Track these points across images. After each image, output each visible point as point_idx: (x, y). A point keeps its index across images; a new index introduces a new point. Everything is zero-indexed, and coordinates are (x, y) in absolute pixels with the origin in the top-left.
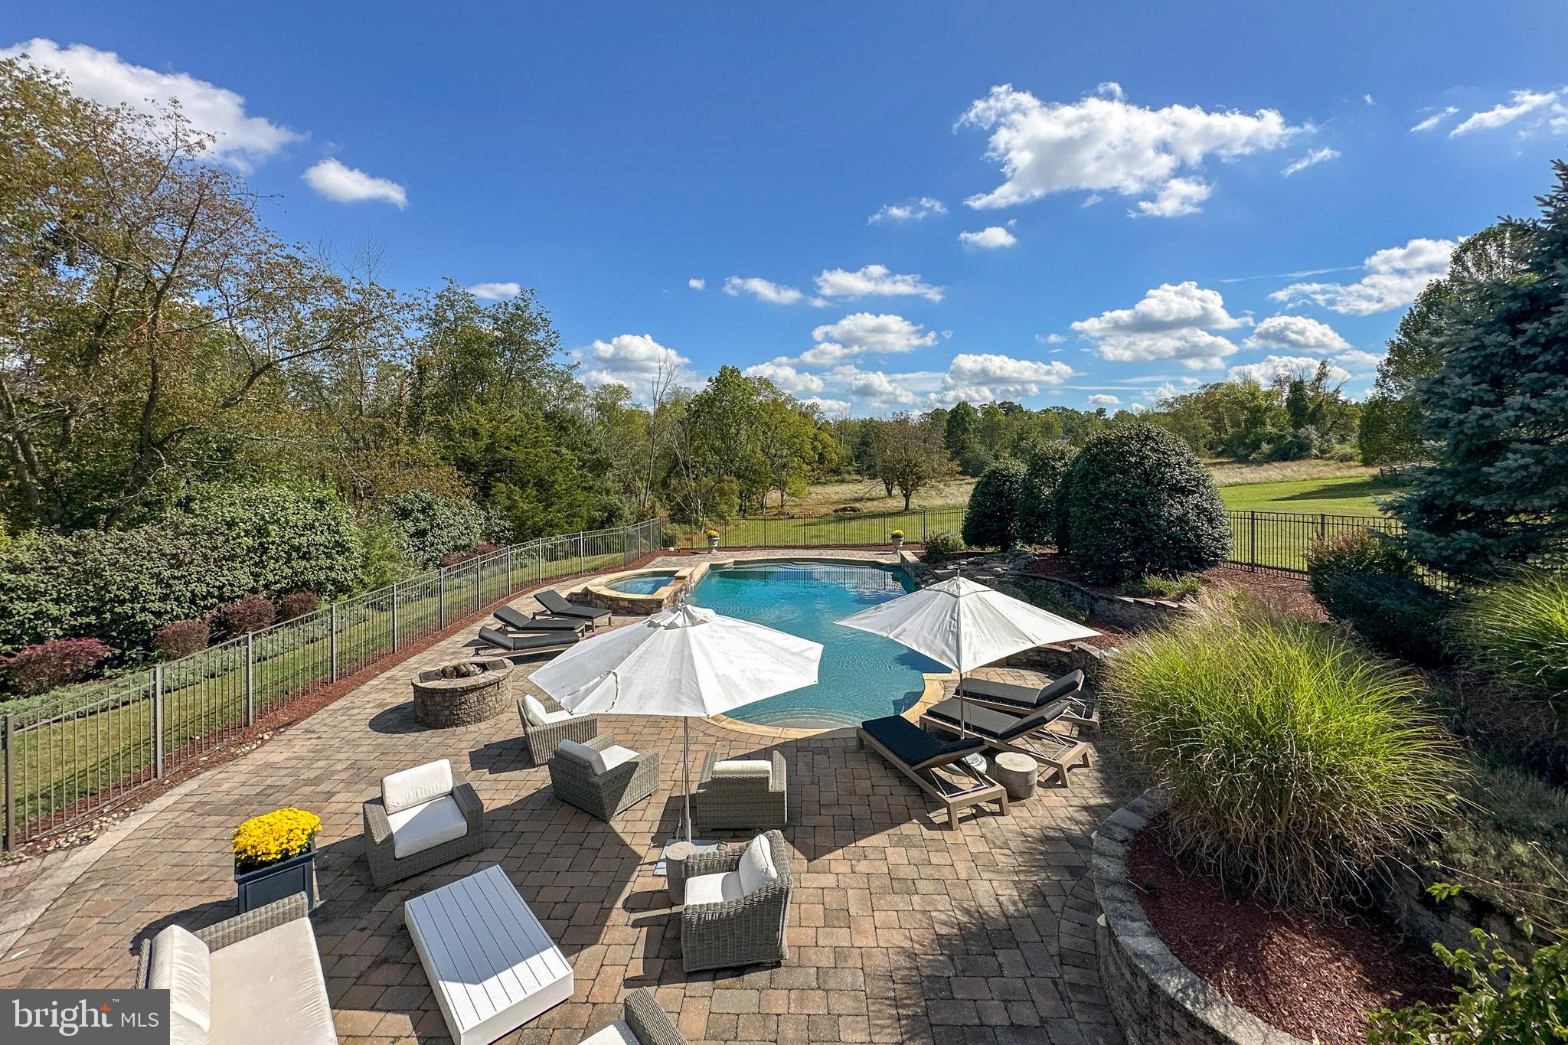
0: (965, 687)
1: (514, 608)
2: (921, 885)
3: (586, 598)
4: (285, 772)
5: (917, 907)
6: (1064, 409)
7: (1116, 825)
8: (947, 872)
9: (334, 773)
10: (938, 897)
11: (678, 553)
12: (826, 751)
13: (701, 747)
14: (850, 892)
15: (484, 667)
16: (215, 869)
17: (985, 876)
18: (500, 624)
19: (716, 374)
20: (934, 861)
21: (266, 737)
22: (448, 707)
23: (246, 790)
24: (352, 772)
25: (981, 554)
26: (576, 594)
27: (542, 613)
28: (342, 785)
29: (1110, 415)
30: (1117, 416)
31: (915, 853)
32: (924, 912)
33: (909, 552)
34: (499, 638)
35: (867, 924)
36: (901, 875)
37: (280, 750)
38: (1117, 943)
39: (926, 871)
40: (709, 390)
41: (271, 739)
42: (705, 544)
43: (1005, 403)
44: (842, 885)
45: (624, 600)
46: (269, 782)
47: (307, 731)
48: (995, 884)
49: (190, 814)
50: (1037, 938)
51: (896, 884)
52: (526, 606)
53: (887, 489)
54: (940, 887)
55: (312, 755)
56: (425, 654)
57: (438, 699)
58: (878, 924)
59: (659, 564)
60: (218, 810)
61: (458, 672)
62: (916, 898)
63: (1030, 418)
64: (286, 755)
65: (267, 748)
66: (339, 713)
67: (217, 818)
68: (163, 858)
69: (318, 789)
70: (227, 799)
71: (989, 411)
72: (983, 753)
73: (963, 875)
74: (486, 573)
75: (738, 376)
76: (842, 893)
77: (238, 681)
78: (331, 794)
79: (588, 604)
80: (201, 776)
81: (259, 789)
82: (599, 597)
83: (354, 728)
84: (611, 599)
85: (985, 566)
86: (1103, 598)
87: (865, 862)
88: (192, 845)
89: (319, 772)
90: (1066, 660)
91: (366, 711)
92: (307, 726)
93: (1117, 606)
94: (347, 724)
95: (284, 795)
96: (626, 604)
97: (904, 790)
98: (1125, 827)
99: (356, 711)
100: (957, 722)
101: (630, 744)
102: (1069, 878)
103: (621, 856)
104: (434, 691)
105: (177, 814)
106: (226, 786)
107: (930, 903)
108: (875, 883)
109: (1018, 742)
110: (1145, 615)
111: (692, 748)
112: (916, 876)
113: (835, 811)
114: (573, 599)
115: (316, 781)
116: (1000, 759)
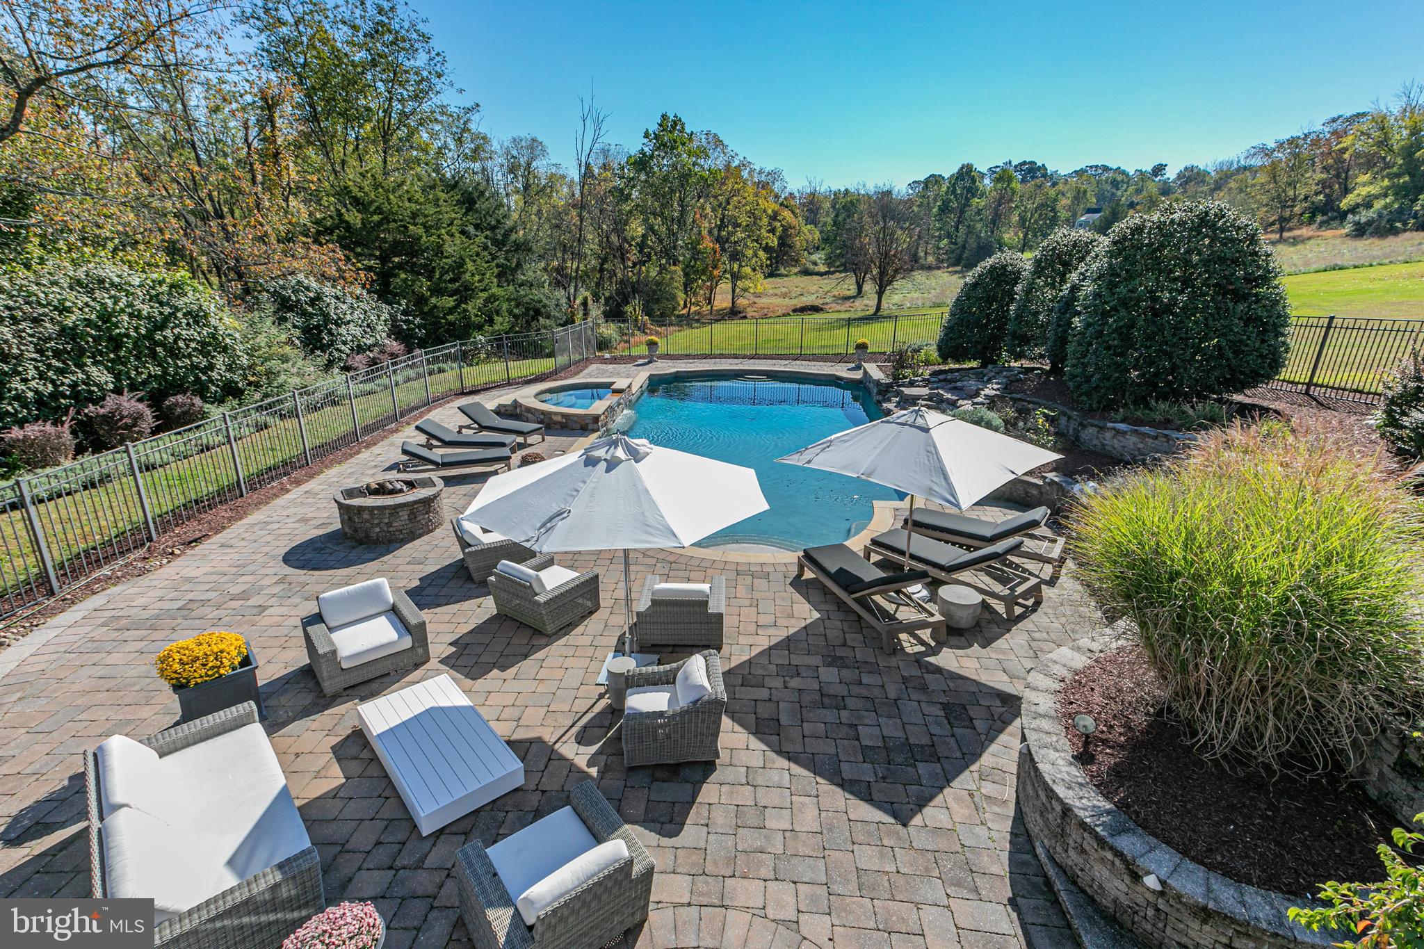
0: (916, 517)
1: (436, 420)
2: (850, 702)
3: (513, 412)
4: (207, 587)
5: (844, 721)
6: (1106, 169)
7: (1056, 662)
8: (876, 692)
9: (262, 587)
10: (866, 714)
11: (614, 360)
12: (767, 576)
13: (641, 568)
14: (782, 705)
15: (411, 484)
16: (148, 680)
17: (914, 697)
18: (423, 439)
19: (653, 127)
20: (864, 681)
21: (177, 552)
22: (378, 525)
23: (166, 605)
24: (282, 586)
25: (958, 370)
26: (505, 406)
27: (468, 427)
28: (273, 600)
29: (1171, 174)
30: (1180, 176)
31: (847, 673)
32: (851, 726)
33: (873, 365)
34: (424, 452)
35: (795, 733)
36: (832, 692)
37: (196, 564)
38: (1036, 770)
39: (855, 690)
40: (646, 149)
41: (183, 552)
42: (644, 350)
43: (1024, 163)
44: (774, 698)
45: (556, 414)
46: (190, 596)
47: (222, 546)
48: (923, 705)
49: (105, 629)
50: (958, 755)
51: (826, 701)
52: (448, 418)
53: (858, 283)
54: (869, 705)
55: (235, 570)
56: (344, 466)
57: (366, 516)
58: (806, 733)
59: (593, 373)
60: (136, 625)
61: (381, 490)
62: (844, 713)
63: (1054, 184)
64: (205, 570)
65: (177, 562)
66: (257, 528)
67: (138, 632)
68: (86, 672)
69: (249, 603)
70: (145, 614)
71: (1002, 176)
72: (927, 585)
73: (892, 695)
74: (400, 378)
75: (682, 130)
76: (773, 705)
77: (127, 492)
78: (262, 608)
79: (517, 417)
80: (108, 592)
81: (180, 604)
82: (529, 410)
83: (278, 543)
84: (543, 413)
85: (959, 384)
86: (1092, 425)
87: (798, 679)
88: (114, 658)
89: (245, 587)
90: (1035, 492)
91: (289, 526)
92: (223, 541)
93: (1108, 435)
94: (268, 538)
95: (210, 609)
96: (559, 418)
97: (841, 616)
98: (1064, 666)
99: (276, 526)
100: (902, 553)
101: (570, 563)
102: (999, 704)
103: (565, 666)
104: (361, 509)
105: (90, 628)
106: (141, 601)
107: (859, 718)
108: (806, 699)
109: (965, 575)
110: (1141, 446)
111: (632, 568)
112: (846, 693)
113: (771, 631)
114: (501, 412)
115: (244, 596)
116: (944, 592)
